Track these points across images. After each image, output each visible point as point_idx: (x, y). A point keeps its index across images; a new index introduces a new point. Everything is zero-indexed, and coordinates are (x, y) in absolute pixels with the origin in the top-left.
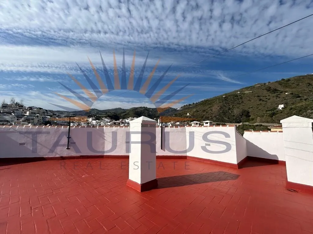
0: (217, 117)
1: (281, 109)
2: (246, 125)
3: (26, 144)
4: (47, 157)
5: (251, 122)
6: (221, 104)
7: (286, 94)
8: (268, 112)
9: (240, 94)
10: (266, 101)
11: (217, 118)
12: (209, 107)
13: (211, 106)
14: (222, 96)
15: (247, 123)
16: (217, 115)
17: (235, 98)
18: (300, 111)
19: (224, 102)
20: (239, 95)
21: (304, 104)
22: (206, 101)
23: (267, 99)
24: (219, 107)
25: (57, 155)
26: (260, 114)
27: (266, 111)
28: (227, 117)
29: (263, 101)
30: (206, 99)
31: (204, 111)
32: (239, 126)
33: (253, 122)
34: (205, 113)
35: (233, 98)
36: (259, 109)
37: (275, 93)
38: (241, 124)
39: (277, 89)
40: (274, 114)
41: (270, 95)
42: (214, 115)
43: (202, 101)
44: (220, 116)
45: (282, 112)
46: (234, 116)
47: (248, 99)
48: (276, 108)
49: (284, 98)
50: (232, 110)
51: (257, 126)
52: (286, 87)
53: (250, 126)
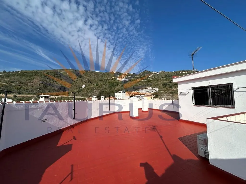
0: (38, 89)
1: (83, 88)
2: (64, 97)
3: (48, 120)
4: (62, 128)
5: (67, 95)
6: (42, 78)
7: (86, 79)
8: (77, 89)
9: (60, 74)
10: (76, 82)
11: (38, 91)
12: (29, 80)
13: (31, 78)
14: (43, 71)
15: (64, 96)
16: (37, 88)
17: (56, 75)
18: (92, 90)
19: (46, 77)
20: (58, 73)
21: (93, 86)
22: (25, 72)
23: (76, 80)
24: (40, 80)
25: (68, 125)
26: (72, 90)
27: (76, 88)
28: (48, 90)
29: (74, 81)
30: (24, 70)
31: (22, 83)
32: (58, 98)
33: (68, 95)
34: (23, 85)
35: (54, 75)
36: (72, 87)
37: (80, 78)
38: (59, 96)
39: (82, 75)
40: (80, 91)
41: (78, 78)
42: (34, 88)
43: (18, 72)
44: (41, 89)
45: (84, 90)
46: (54, 90)
47: (65, 78)
48: (81, 87)
49: (85, 81)
50: (53, 85)
51: (71, 98)
52: (86, 75)
53: (66, 98)
